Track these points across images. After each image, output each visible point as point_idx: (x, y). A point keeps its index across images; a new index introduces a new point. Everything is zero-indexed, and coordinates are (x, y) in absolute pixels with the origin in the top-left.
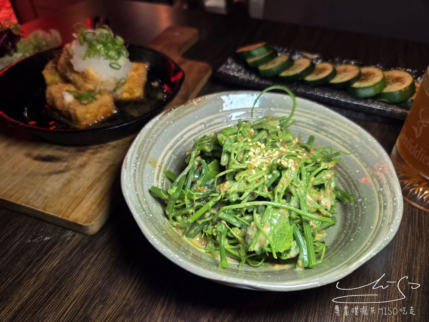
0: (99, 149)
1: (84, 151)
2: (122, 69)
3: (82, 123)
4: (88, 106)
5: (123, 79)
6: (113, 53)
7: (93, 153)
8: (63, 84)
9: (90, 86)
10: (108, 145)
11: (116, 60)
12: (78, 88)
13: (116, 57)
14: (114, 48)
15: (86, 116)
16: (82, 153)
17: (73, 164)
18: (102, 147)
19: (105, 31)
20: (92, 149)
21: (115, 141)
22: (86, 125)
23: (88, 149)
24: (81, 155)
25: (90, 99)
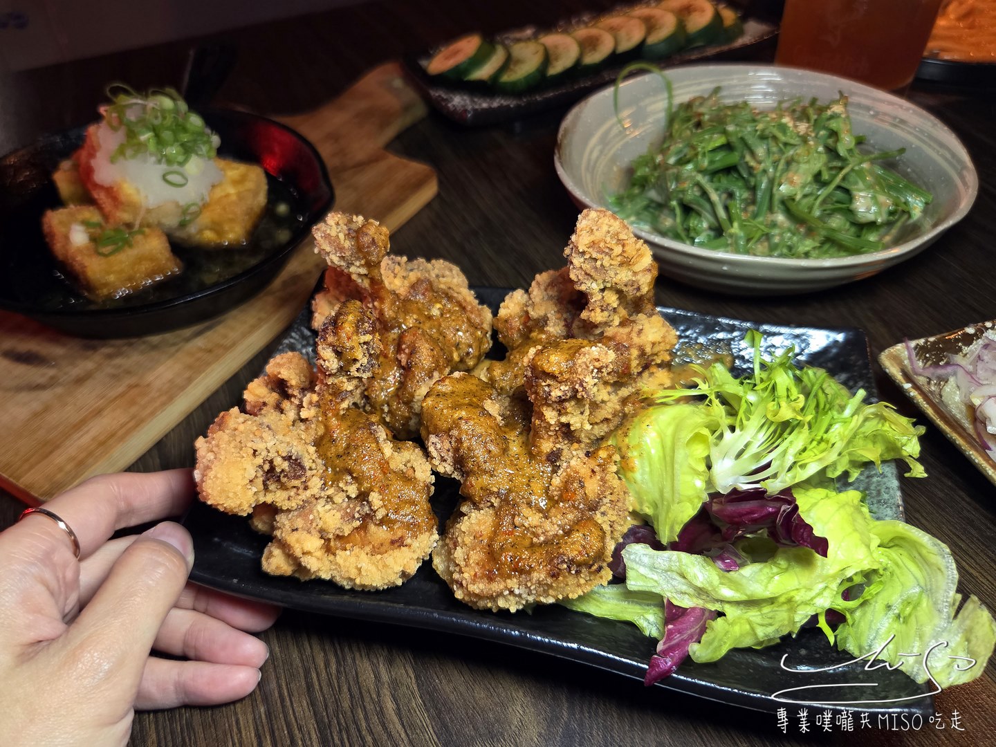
0: (125, 348)
1: (94, 349)
2: (189, 184)
3: (100, 291)
4: (112, 258)
5: (193, 204)
6: (173, 150)
7: (110, 357)
8: (78, 207)
9: (126, 217)
10: (144, 343)
11: (181, 164)
12: (106, 217)
13: (181, 158)
14: (176, 140)
15: (107, 278)
16: (89, 353)
17: (65, 374)
18: (130, 345)
19: (167, 103)
20: (112, 346)
21: (158, 334)
22: (107, 296)
23: (103, 346)
24: (87, 358)
25: (120, 244)
